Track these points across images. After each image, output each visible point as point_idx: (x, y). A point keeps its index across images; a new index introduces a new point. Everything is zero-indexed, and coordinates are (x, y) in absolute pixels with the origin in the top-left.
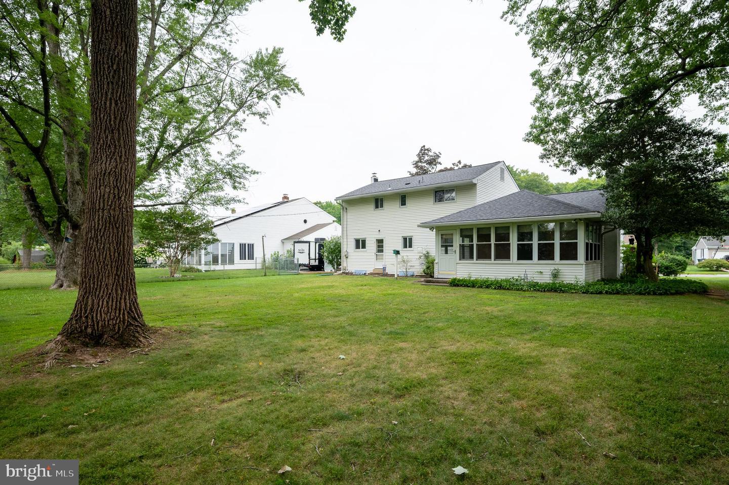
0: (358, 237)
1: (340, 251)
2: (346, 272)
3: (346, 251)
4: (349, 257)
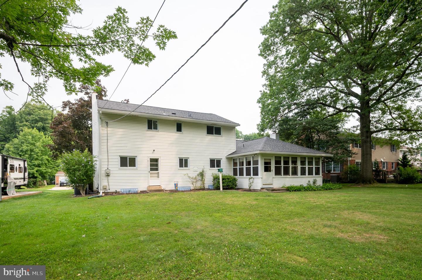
0: (124, 154)
2: (107, 191)
3: (108, 169)
4: (110, 176)
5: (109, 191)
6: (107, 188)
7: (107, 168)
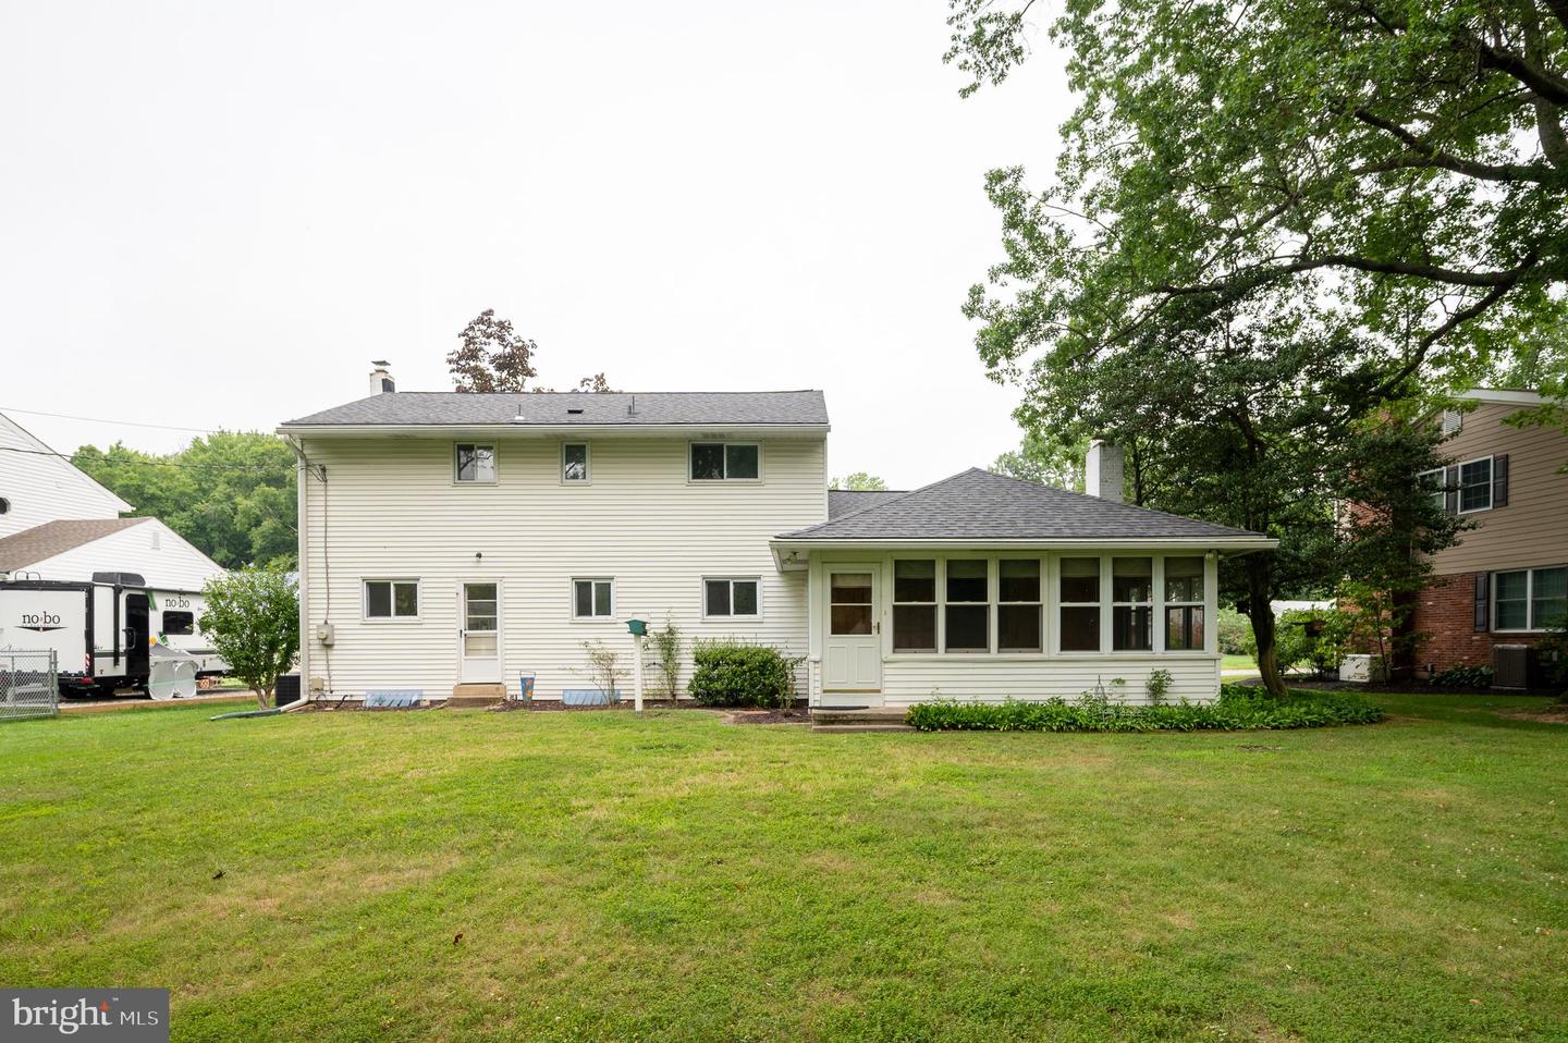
0: (379, 574)
1: (293, 623)
2: (323, 698)
3: (326, 623)
4: (335, 647)
5: (329, 698)
6: (325, 688)
7: (323, 622)
